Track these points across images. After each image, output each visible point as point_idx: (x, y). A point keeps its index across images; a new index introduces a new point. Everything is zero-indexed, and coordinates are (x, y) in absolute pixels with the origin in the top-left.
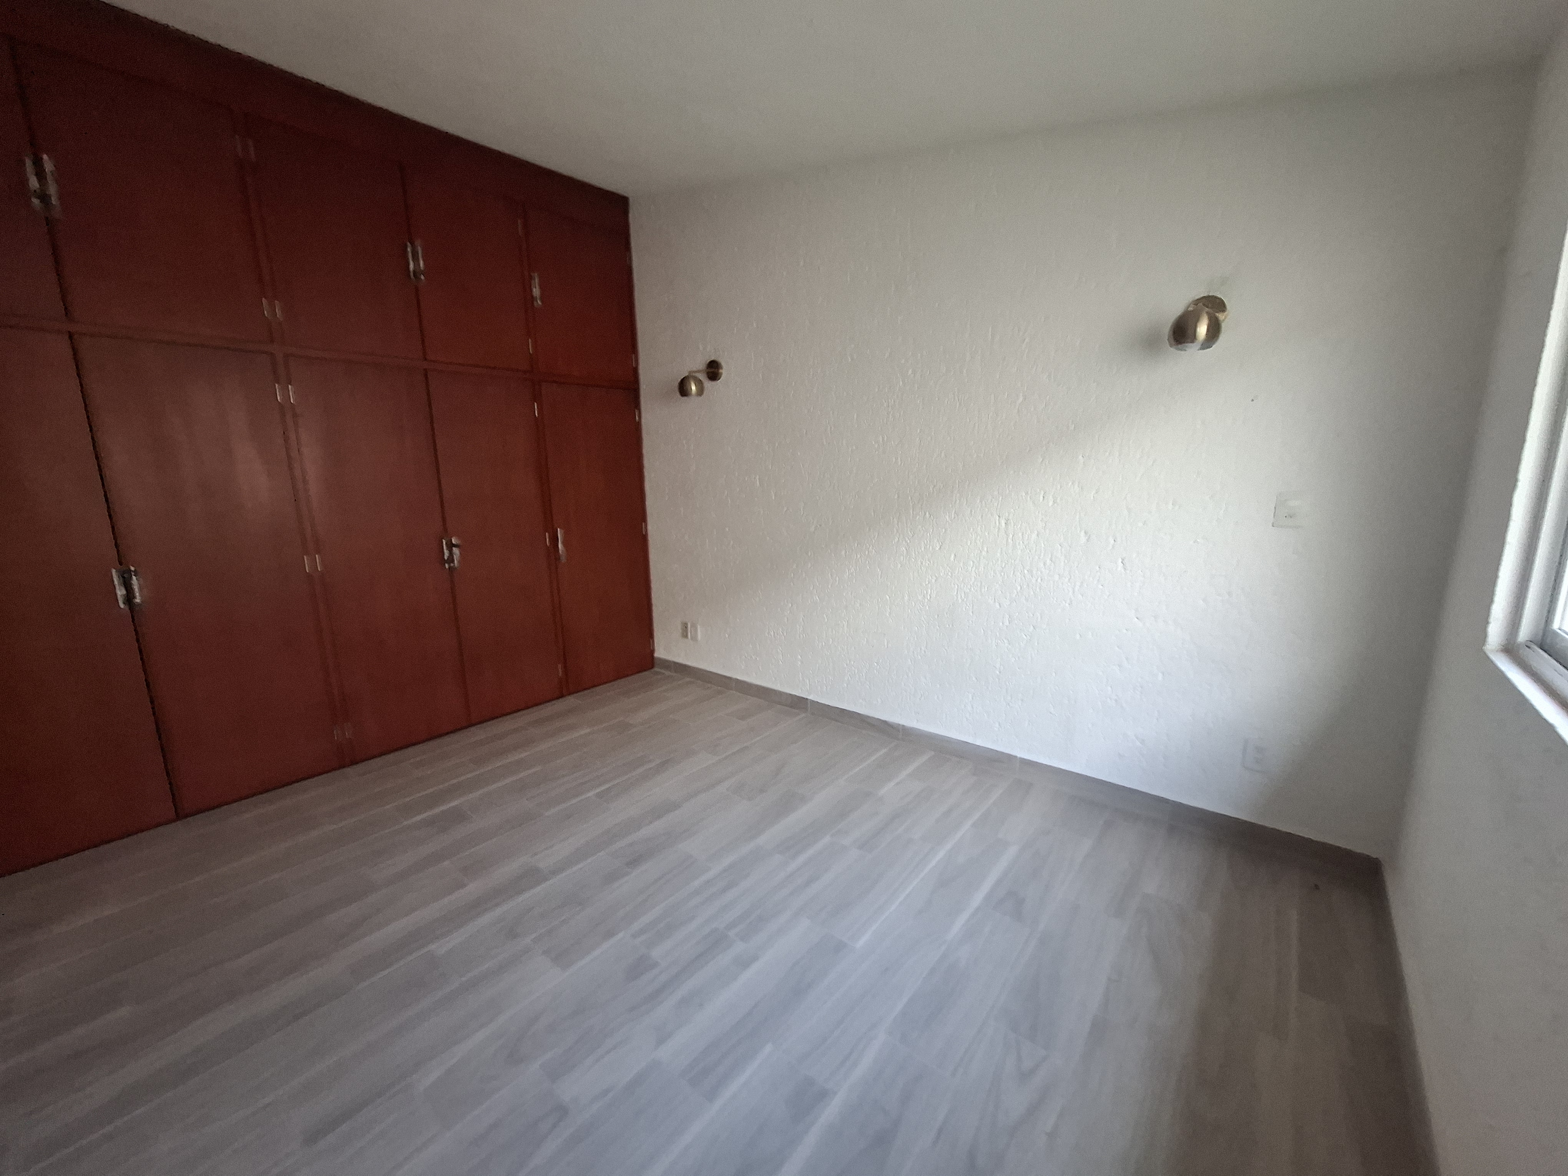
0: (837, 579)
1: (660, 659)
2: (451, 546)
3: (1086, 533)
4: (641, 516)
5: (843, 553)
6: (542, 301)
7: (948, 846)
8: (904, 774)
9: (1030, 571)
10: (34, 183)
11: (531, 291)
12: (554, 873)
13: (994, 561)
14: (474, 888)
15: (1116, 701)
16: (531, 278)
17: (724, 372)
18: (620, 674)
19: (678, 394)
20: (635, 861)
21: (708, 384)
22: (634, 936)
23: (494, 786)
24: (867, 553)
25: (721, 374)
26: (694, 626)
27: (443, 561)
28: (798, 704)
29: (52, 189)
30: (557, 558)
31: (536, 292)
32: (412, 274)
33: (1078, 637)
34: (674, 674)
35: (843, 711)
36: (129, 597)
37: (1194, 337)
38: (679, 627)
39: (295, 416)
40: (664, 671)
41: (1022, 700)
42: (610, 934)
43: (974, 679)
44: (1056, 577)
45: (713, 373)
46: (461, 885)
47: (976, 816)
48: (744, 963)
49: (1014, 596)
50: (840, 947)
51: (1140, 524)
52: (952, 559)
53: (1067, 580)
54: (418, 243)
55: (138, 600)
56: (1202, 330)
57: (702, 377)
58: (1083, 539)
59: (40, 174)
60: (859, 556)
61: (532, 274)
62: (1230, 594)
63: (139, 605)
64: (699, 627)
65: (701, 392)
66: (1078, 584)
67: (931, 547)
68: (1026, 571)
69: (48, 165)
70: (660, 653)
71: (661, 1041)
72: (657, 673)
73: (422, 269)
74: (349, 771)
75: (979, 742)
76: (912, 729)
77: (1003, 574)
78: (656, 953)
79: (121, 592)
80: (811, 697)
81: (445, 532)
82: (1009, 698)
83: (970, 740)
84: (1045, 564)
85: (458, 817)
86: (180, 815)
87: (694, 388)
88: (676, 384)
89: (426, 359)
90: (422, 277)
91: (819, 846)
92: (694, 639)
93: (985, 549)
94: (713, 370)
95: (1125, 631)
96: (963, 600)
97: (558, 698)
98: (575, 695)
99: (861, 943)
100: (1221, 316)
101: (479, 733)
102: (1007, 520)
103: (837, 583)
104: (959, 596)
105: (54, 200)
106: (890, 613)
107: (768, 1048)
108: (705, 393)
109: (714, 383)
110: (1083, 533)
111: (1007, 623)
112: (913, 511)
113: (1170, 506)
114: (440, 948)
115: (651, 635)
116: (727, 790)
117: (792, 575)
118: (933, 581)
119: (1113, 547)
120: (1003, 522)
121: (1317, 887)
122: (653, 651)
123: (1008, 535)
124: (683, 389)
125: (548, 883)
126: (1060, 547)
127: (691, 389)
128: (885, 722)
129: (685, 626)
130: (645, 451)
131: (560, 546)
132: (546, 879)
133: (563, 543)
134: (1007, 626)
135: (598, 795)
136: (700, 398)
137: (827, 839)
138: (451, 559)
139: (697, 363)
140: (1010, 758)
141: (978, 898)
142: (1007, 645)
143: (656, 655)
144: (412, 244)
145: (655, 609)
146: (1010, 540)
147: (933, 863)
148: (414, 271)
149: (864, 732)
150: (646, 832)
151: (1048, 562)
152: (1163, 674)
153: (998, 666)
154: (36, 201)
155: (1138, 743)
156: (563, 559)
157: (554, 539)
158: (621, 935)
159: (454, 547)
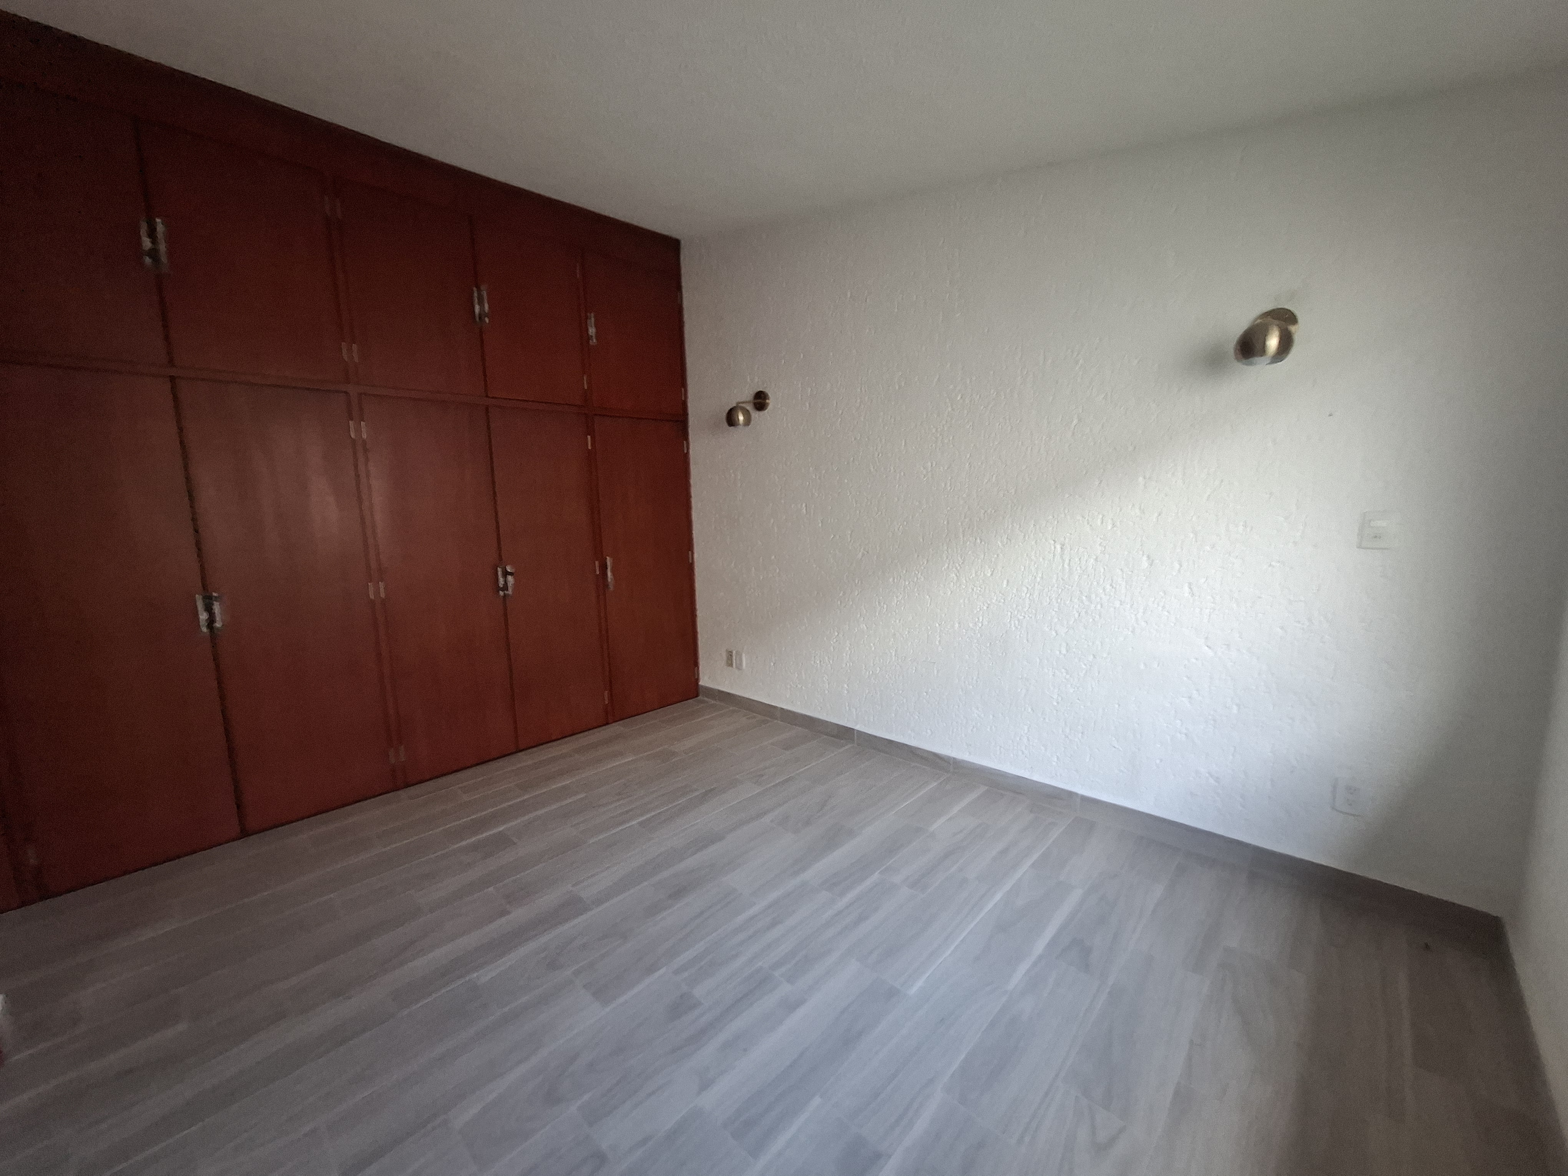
0: (885, 606)
1: (702, 686)
2: (506, 574)
3: (1148, 557)
4: (688, 544)
5: (891, 580)
6: (597, 339)
7: (1007, 887)
8: (956, 809)
9: (1089, 598)
10: (147, 243)
11: (587, 330)
12: (599, 902)
13: (1050, 587)
14: (519, 914)
15: (1186, 735)
16: (587, 318)
17: (771, 402)
18: (664, 702)
19: (726, 424)
20: (678, 893)
21: (755, 414)
22: (677, 972)
23: (540, 812)
24: (916, 579)
25: (768, 404)
26: (739, 654)
27: (498, 589)
28: (844, 734)
29: (162, 247)
30: (606, 585)
31: (592, 331)
32: (477, 319)
33: (1142, 667)
34: (718, 703)
35: (891, 742)
36: (211, 621)
37: (1263, 351)
38: (724, 655)
39: (366, 451)
40: (706, 699)
41: (1082, 733)
42: (651, 969)
43: (1030, 710)
44: (1117, 604)
45: (760, 403)
46: (504, 913)
47: (1035, 856)
48: (791, 1006)
49: (1071, 623)
50: (892, 994)
51: (1208, 548)
52: (1005, 586)
53: (1129, 606)
54: (483, 287)
55: (218, 624)
56: (1273, 342)
57: (750, 408)
58: (1145, 564)
59: (152, 234)
60: (907, 583)
61: (588, 314)
62: (1310, 620)
63: (218, 629)
64: (744, 655)
65: (748, 421)
66: (1141, 611)
67: (982, 573)
68: (1084, 598)
69: (160, 228)
70: (705, 681)
71: (705, 1085)
72: (702, 702)
73: (486, 311)
74: (403, 794)
75: (1036, 777)
76: (963, 761)
77: (1059, 600)
78: (699, 992)
79: (203, 616)
80: (858, 727)
81: (500, 560)
82: (1068, 730)
83: (1026, 774)
84: (1104, 590)
85: (503, 842)
86: (245, 833)
87: (741, 418)
88: (725, 415)
89: (487, 396)
90: (487, 320)
91: (869, 882)
92: (739, 668)
93: (1040, 575)
94: (760, 401)
95: (1194, 661)
96: (1017, 628)
97: (605, 725)
98: (621, 722)
99: (913, 990)
100: (1293, 328)
101: (526, 759)
102: (1063, 545)
103: (885, 610)
104: (1013, 625)
105: (164, 259)
106: (940, 642)
107: (817, 1101)
108: (752, 423)
109: (761, 413)
110: (1145, 558)
111: (1064, 651)
112: (963, 536)
113: (1241, 528)
114: (485, 976)
115: (696, 664)
116: (772, 821)
117: (839, 602)
118: (985, 608)
119: (1179, 571)
120: (1058, 547)
121: (1427, 947)
122: (697, 680)
123: (1063, 561)
124: (731, 419)
125: (590, 914)
126: (1120, 573)
127: (738, 419)
128: (936, 755)
129: (730, 654)
130: (692, 481)
131: (609, 574)
132: (586, 909)
133: (613, 571)
134: (1064, 655)
135: (641, 824)
136: (747, 429)
137: (876, 876)
138: (505, 587)
139: (746, 394)
140: (1071, 794)
141: (1040, 946)
142: (1065, 674)
143: (701, 683)
144: (479, 290)
145: (699, 636)
146: (1066, 566)
147: (990, 906)
148: (480, 314)
149: (913, 764)
150: (690, 862)
151: (1108, 587)
152: (1237, 705)
153: (1055, 697)
154: (148, 260)
155: (1212, 781)
156: (611, 587)
157: (604, 567)
158: (662, 971)
159: (509, 575)
